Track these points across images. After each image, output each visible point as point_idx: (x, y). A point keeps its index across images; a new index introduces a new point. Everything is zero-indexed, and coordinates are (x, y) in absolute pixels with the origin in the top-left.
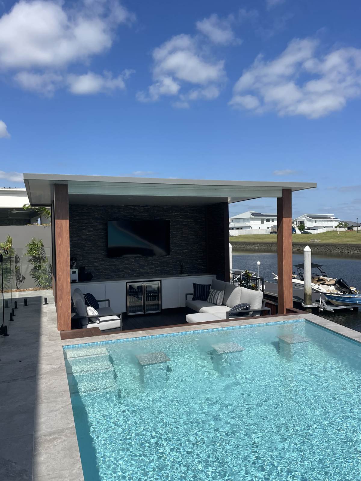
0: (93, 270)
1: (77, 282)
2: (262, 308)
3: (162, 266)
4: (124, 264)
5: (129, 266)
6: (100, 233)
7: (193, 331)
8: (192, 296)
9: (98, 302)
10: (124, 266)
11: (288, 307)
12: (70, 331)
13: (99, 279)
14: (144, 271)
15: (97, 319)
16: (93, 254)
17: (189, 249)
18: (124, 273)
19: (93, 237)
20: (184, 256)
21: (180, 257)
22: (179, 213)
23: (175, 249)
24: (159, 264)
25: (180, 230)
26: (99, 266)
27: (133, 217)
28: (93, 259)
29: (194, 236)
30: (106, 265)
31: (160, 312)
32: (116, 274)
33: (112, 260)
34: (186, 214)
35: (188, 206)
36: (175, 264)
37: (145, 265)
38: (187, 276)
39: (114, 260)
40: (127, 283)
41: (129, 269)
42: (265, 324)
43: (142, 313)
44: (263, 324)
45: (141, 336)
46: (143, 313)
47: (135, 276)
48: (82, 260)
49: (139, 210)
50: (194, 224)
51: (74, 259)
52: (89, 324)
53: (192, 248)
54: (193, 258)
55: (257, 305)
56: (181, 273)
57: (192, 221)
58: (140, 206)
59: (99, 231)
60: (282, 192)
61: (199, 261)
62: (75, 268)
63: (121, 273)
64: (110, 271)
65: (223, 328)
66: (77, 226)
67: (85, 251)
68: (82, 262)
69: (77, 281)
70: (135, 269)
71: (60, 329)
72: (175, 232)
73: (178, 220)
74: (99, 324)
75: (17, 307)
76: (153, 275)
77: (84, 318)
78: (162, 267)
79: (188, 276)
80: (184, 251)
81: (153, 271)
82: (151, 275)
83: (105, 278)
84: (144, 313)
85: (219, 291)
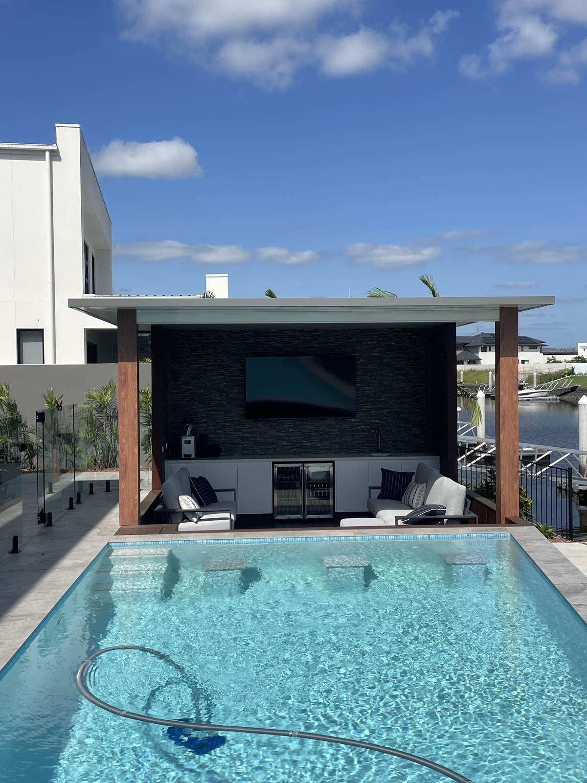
0: (223, 439)
1: (193, 459)
2: (464, 514)
3: (342, 437)
4: (276, 431)
5: (285, 434)
6: (235, 378)
7: (306, 538)
8: (379, 491)
9: (216, 493)
10: (275, 434)
11: (508, 516)
12: (136, 526)
13: (233, 455)
14: (309, 444)
15: (193, 515)
16: (223, 413)
17: (395, 407)
18: (275, 446)
19: (224, 385)
20: (385, 420)
21: (377, 421)
22: (375, 342)
23: (366, 406)
24: (338, 433)
25: (378, 373)
26: (233, 433)
27: (291, 349)
28: (224, 421)
29: (403, 385)
30: (244, 432)
31: (332, 517)
32: (262, 448)
33: (255, 424)
34: (389, 343)
35: (393, 329)
36: (367, 433)
37: (312, 434)
38: (388, 456)
39: (259, 424)
40: (274, 463)
41: (284, 440)
42: (433, 536)
43: (299, 517)
44: (429, 536)
45: (222, 538)
46: (302, 518)
47: (294, 453)
48: (205, 423)
49: (302, 338)
50: (404, 363)
51: (188, 420)
52: (182, 521)
53: (400, 406)
54: (401, 425)
55: (455, 509)
56: (378, 451)
57: (400, 356)
58: (304, 330)
59: (235, 374)
60: (499, 312)
61: (413, 429)
62: (190, 436)
63: (270, 447)
64: (251, 442)
65: (357, 537)
66: (198, 366)
67: (210, 407)
68: (205, 425)
69: (193, 456)
70: (295, 441)
71: (123, 523)
72: (367, 376)
73: (372, 354)
74: (196, 523)
75: (94, 492)
76: (327, 453)
77: (174, 512)
78: (343, 439)
79: (390, 456)
80: (385, 411)
81: (326, 444)
82: (323, 451)
83: (244, 454)
84: (304, 517)
85: (418, 485)
